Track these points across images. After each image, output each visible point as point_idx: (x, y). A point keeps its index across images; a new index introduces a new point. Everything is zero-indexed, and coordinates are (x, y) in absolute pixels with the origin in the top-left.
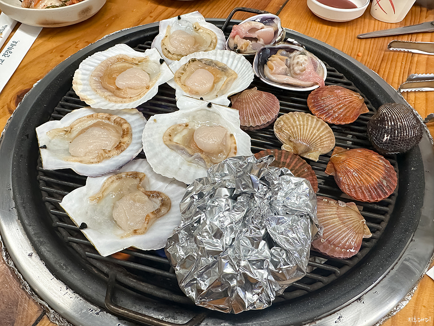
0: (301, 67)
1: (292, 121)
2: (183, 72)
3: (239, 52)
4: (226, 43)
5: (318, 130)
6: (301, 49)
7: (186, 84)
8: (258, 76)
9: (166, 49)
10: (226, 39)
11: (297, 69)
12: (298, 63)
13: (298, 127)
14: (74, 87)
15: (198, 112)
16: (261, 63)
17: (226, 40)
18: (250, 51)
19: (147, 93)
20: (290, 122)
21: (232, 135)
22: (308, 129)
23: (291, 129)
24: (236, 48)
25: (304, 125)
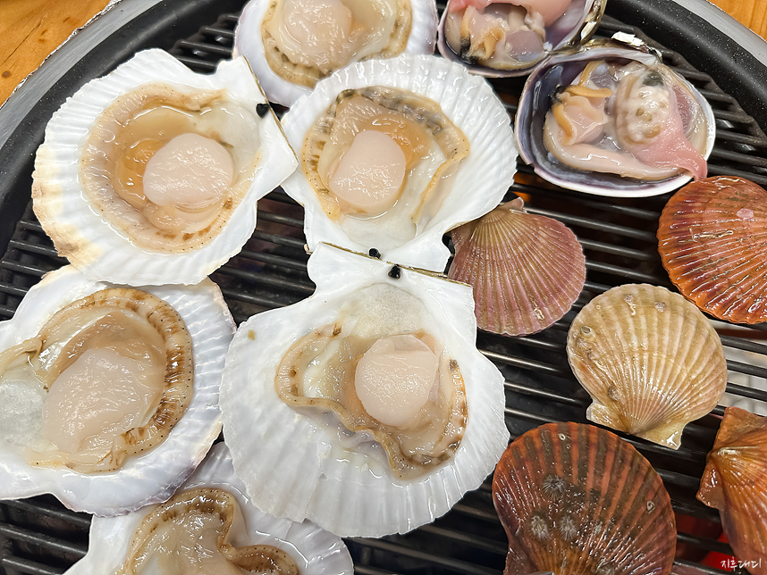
0: (647, 126)
1: (619, 333)
2: (323, 138)
3: (475, 64)
4: (439, 28)
5: (687, 363)
6: (651, 61)
7: (331, 188)
8: (528, 162)
9: (277, 49)
10: (440, 13)
11: (636, 128)
12: (639, 113)
13: (636, 355)
14: (38, 204)
15: (365, 291)
16: (537, 112)
17: (440, 17)
18: (505, 61)
19: (229, 222)
20: (612, 333)
21: (453, 365)
22: (663, 362)
23: (616, 363)
24: (466, 47)
25: (651, 350)
